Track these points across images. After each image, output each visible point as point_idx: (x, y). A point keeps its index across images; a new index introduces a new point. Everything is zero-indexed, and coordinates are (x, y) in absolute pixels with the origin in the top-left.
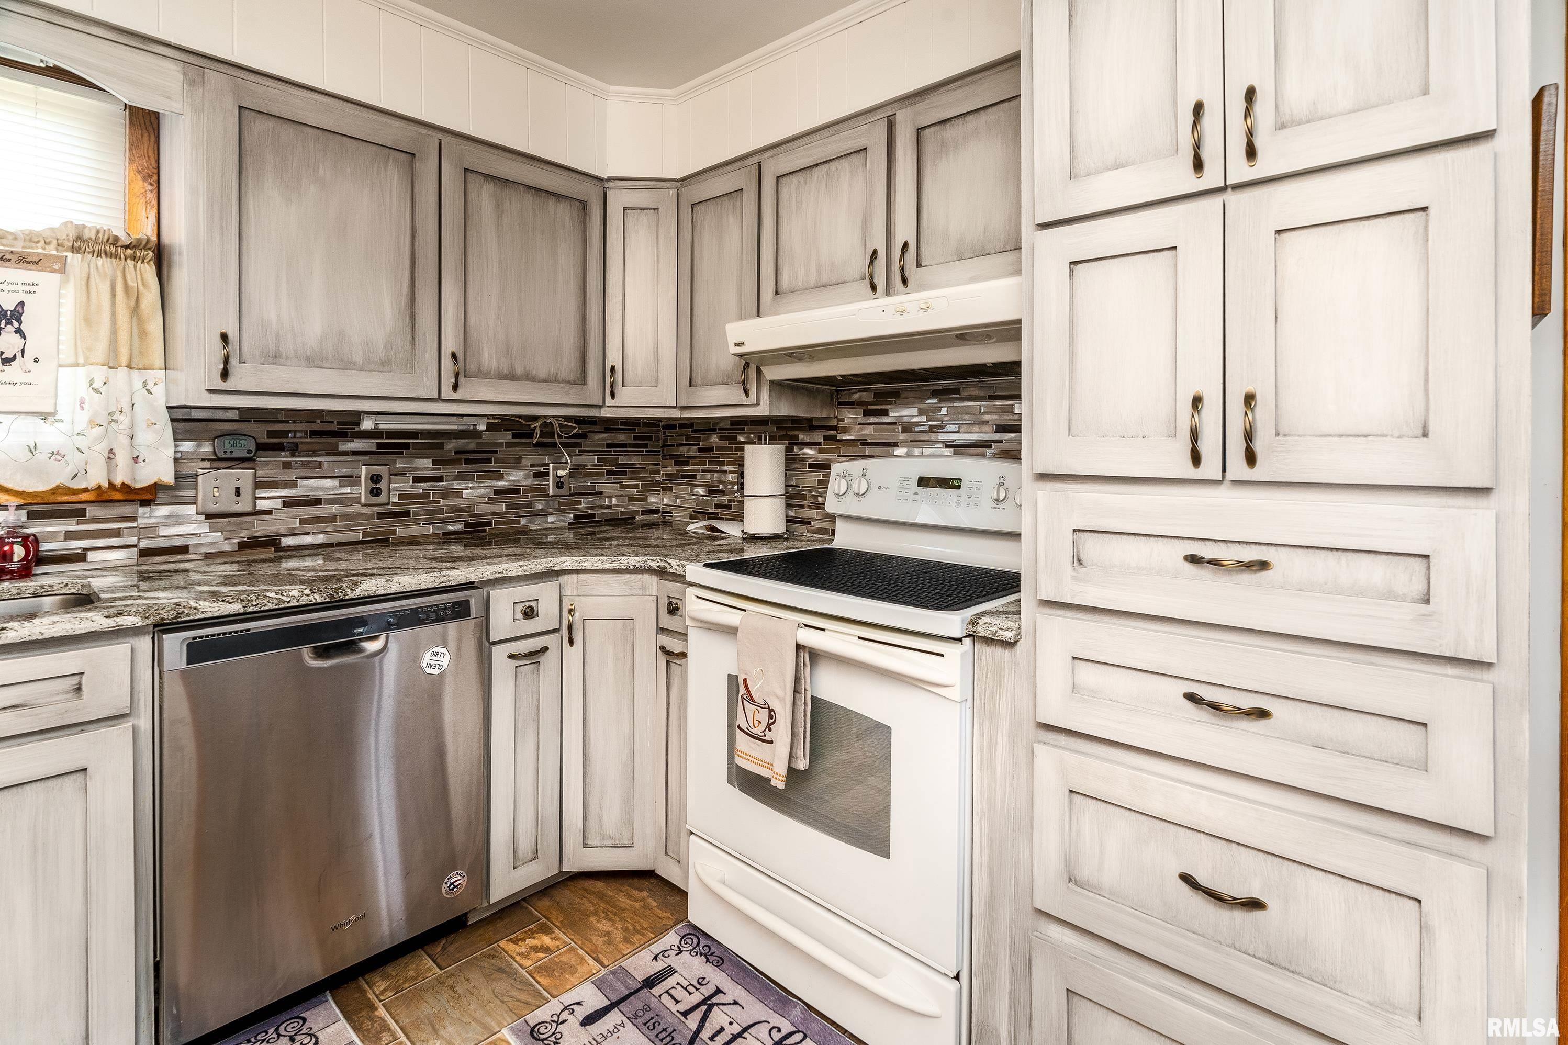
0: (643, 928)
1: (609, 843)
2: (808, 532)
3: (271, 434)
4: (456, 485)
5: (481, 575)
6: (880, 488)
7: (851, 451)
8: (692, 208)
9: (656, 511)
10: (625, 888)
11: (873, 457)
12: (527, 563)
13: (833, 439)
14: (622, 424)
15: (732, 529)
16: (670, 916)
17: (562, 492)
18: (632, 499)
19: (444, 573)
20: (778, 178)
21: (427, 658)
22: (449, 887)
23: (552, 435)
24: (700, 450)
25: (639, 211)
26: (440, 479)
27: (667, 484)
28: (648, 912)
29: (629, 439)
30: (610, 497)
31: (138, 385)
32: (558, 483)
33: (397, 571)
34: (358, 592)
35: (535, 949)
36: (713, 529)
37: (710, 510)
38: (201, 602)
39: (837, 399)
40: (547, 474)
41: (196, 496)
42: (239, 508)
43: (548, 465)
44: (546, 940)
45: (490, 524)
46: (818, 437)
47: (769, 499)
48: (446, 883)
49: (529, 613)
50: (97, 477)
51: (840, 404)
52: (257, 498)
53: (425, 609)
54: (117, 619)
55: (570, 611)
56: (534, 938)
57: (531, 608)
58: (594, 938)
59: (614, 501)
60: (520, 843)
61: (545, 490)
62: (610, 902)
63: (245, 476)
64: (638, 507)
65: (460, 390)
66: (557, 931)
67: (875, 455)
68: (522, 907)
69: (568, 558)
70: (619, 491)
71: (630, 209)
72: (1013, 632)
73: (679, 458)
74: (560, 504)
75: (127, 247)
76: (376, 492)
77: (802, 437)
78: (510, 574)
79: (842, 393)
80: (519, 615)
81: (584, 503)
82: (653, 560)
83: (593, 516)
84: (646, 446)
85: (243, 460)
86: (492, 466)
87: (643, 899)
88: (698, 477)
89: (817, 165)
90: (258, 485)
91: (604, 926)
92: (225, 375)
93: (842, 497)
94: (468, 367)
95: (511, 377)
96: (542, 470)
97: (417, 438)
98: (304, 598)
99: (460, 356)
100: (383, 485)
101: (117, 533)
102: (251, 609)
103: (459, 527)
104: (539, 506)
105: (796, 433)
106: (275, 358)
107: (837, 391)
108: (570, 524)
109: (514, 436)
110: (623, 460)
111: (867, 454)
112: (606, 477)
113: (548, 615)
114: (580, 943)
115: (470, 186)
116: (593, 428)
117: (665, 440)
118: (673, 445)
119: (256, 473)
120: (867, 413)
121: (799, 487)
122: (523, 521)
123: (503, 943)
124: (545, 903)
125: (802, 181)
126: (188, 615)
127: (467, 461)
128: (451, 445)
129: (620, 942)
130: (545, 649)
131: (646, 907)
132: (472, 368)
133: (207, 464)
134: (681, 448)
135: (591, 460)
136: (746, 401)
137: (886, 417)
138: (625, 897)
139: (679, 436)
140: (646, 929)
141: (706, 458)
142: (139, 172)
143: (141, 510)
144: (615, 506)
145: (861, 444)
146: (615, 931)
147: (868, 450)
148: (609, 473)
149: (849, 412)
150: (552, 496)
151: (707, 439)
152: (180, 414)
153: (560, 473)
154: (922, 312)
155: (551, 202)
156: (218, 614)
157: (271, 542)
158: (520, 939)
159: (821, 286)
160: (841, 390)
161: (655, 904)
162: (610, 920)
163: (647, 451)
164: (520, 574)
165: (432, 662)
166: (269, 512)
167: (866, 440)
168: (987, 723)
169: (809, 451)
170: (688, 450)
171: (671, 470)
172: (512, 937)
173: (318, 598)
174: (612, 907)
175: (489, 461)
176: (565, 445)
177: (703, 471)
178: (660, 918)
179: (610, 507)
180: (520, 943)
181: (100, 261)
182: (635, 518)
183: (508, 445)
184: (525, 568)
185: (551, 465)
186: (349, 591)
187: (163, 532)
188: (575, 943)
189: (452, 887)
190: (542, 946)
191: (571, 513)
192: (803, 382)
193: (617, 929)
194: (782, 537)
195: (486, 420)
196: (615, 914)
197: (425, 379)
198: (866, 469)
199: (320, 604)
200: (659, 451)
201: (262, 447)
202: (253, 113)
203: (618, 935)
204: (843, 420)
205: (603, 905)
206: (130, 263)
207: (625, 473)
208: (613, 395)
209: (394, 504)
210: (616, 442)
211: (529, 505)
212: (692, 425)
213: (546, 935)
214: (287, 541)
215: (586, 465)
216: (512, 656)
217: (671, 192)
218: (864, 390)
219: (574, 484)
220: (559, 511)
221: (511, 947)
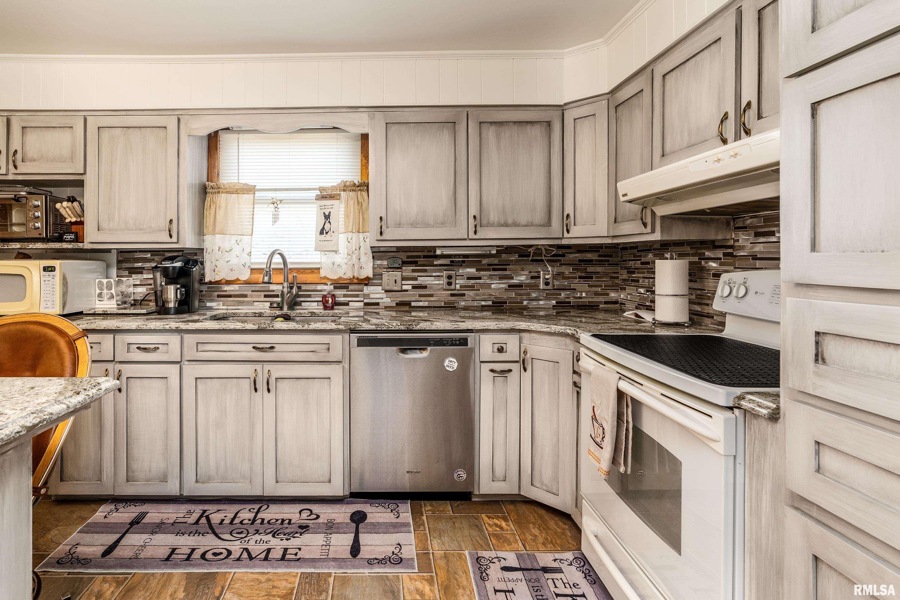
0: (556, 543)
1: (545, 488)
2: (712, 324)
3: (408, 257)
4: (488, 281)
5: (474, 327)
6: (756, 293)
7: (744, 264)
8: (616, 109)
9: (616, 302)
10: (556, 519)
11: (762, 268)
12: (500, 323)
13: (731, 255)
14: (589, 247)
15: (647, 316)
16: (575, 544)
17: (549, 287)
18: (597, 294)
19: (457, 323)
20: (664, 75)
21: (446, 363)
22: (457, 475)
23: (541, 255)
24: (642, 263)
25: (584, 119)
26: (480, 278)
27: (623, 285)
28: (563, 537)
29: (594, 257)
30: (581, 292)
31: (362, 239)
32: (546, 282)
33: (438, 320)
34: (418, 327)
35: (496, 525)
36: (637, 315)
37: (647, 304)
38: (363, 323)
39: (734, 225)
40: (539, 277)
41: (382, 283)
42: (395, 288)
43: (540, 272)
44: (504, 524)
45: (506, 303)
46: (719, 254)
47: (672, 298)
48: (456, 473)
49: (501, 350)
50: (349, 275)
51: (736, 228)
52: (403, 285)
53: (446, 339)
54: (338, 326)
55: (524, 352)
56: (498, 520)
57: (502, 348)
58: (527, 534)
59: (584, 295)
60: (496, 469)
61: (538, 286)
62: (544, 522)
63: (398, 274)
64: (601, 299)
65: (478, 234)
66: (510, 522)
67: (763, 267)
68: (499, 504)
69: (524, 323)
70: (587, 288)
71: (578, 118)
72: (769, 410)
73: (629, 269)
74: (547, 294)
75: (358, 186)
76: (450, 284)
77: (708, 254)
78: (489, 328)
79: (738, 220)
80: (496, 350)
81: (563, 294)
82: (570, 329)
83: (570, 302)
84: (608, 261)
85: (398, 268)
86: (508, 273)
87: (564, 529)
88: (640, 281)
89: (688, 60)
90: (403, 279)
91: (536, 532)
92: (381, 233)
93: (726, 299)
94: (482, 222)
95: (506, 225)
96: (536, 274)
97: (469, 258)
98: (397, 327)
99: (478, 217)
100: (453, 281)
101: (357, 296)
102: (378, 329)
103: (490, 303)
104: (534, 295)
105: (703, 251)
106: (399, 225)
107: (734, 219)
108: (554, 306)
109: (520, 256)
110: (590, 269)
111: (757, 267)
112: (578, 280)
113: (512, 352)
114: (519, 533)
115: (483, 130)
116: (569, 251)
117: (622, 257)
118: (626, 261)
119: (402, 274)
120: (757, 235)
121: (705, 290)
122: (525, 303)
123: (483, 515)
124: (511, 507)
125: (679, 75)
126: (358, 328)
127: (494, 270)
128: (485, 261)
129: (540, 543)
130: (510, 371)
131: (563, 534)
132: (484, 222)
133: (385, 270)
134: (631, 262)
135: (567, 270)
136: (645, 231)
137: (773, 237)
138: (553, 523)
139: (629, 254)
140: (558, 544)
141: (645, 269)
142: (364, 156)
143: (365, 288)
144: (584, 297)
145: (753, 259)
146: (540, 537)
147: (758, 263)
148: (580, 277)
149: (743, 234)
150: (542, 290)
151: (646, 256)
152: (375, 250)
153: (547, 277)
154: (732, 158)
155: (529, 127)
156: (367, 329)
157: (407, 304)
158: (491, 518)
159: (690, 146)
160: (737, 218)
161: (569, 534)
162: (540, 530)
163: (608, 264)
164: (495, 328)
165: (449, 365)
166: (407, 291)
167: (757, 256)
168: (754, 480)
169: (713, 264)
170: (635, 264)
171: (625, 276)
172: (488, 515)
173: (402, 328)
174: (544, 525)
175: (505, 270)
176: (548, 261)
177: (643, 278)
178: (569, 543)
179: (581, 298)
180: (491, 519)
181: (351, 193)
182: (599, 306)
183: (517, 261)
184: (498, 326)
185: (542, 272)
186: (414, 326)
187: (372, 296)
188: (517, 532)
189: (459, 476)
190: (500, 525)
191: (554, 300)
192: (687, 215)
193: (541, 536)
194: (684, 325)
195: (496, 248)
196: (544, 529)
197: (461, 229)
198: (747, 278)
199: (403, 330)
200: (618, 264)
201: (404, 263)
202: (391, 124)
203: (541, 540)
204: (738, 241)
205: (540, 522)
206: (359, 192)
207: (592, 278)
208: (568, 231)
209: (458, 290)
210: (585, 258)
211: (529, 294)
212: (637, 247)
213: (505, 522)
214: (413, 304)
215: (564, 273)
216: (492, 371)
217: (603, 102)
218: (755, 217)
219: (556, 283)
220: (547, 298)
221: (486, 519)
